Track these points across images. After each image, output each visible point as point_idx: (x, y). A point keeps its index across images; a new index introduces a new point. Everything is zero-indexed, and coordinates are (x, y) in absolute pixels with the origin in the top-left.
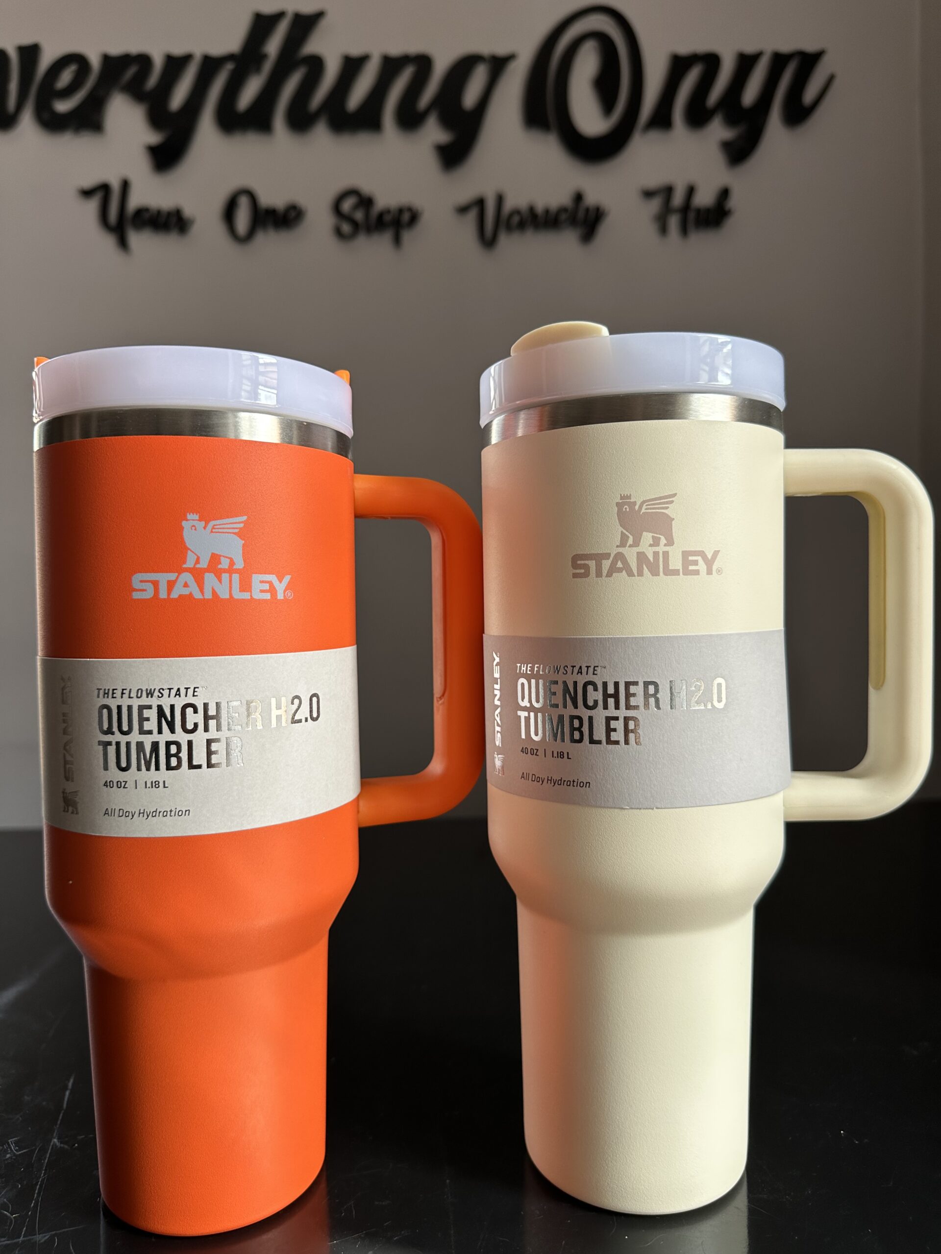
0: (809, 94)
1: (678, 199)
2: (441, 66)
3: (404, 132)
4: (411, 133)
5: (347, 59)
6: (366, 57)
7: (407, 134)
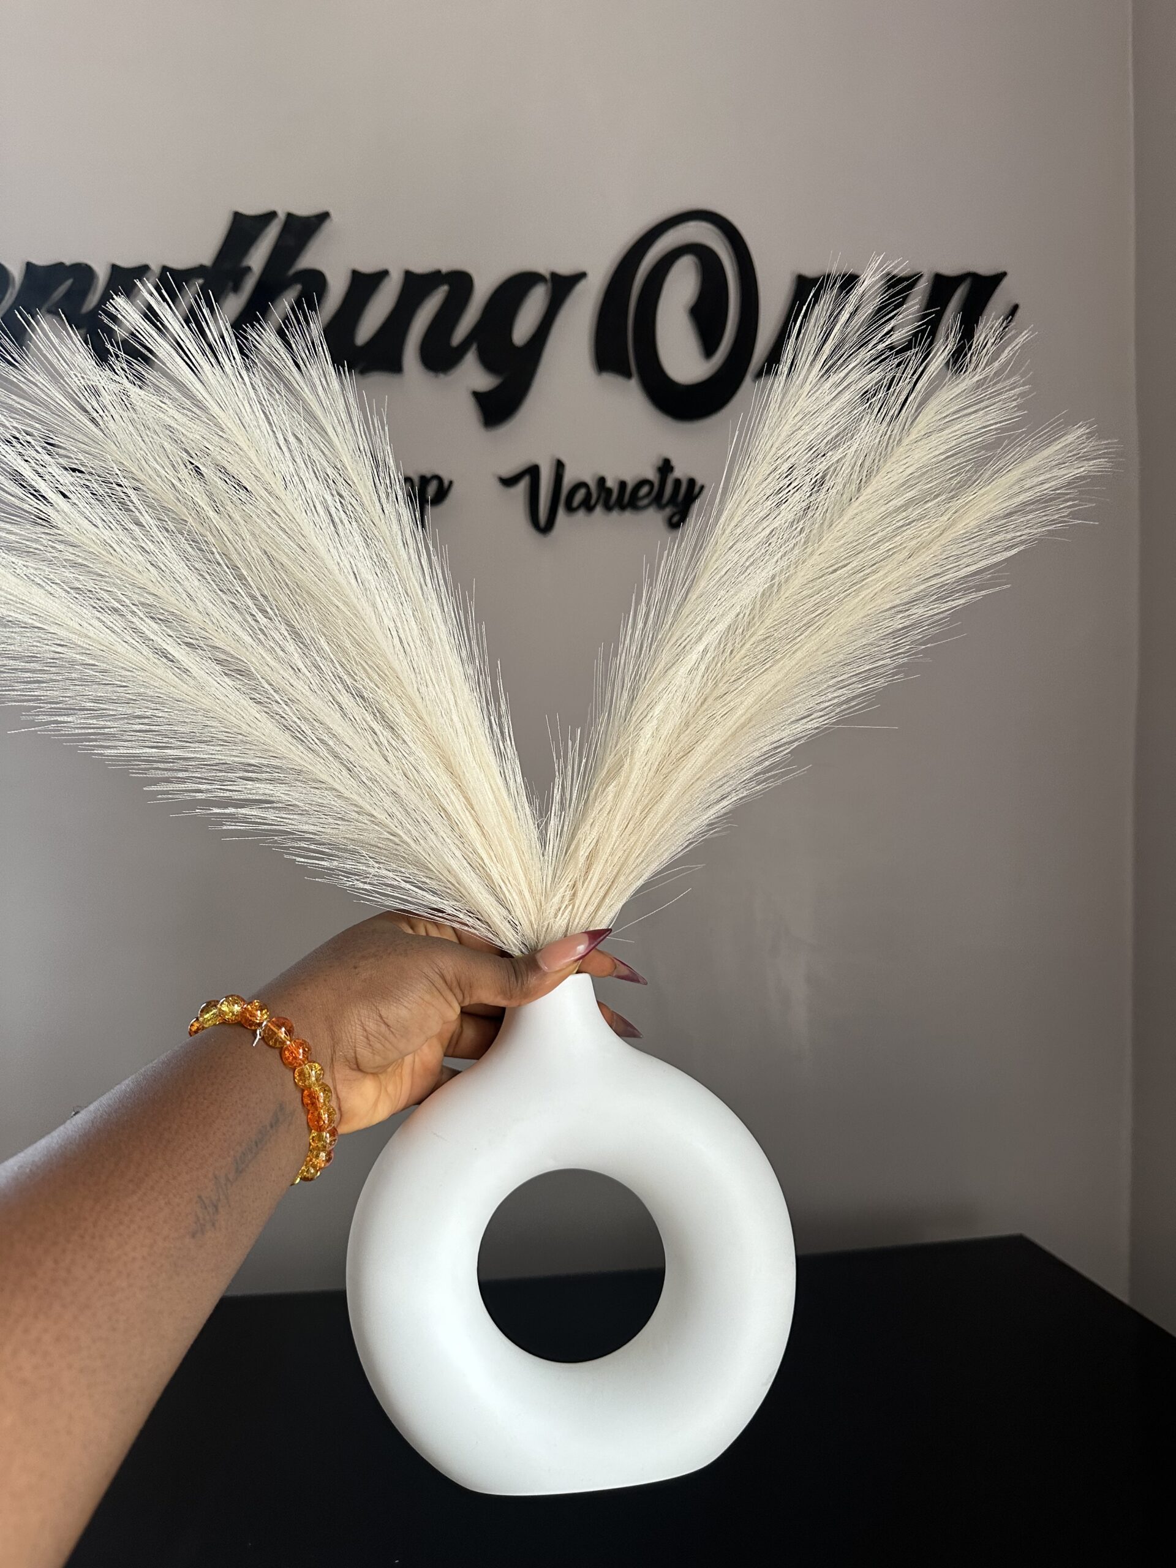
2: (483, 289)
3: (431, 374)
4: (442, 376)
5: (356, 275)
6: (383, 274)
7: (436, 377)
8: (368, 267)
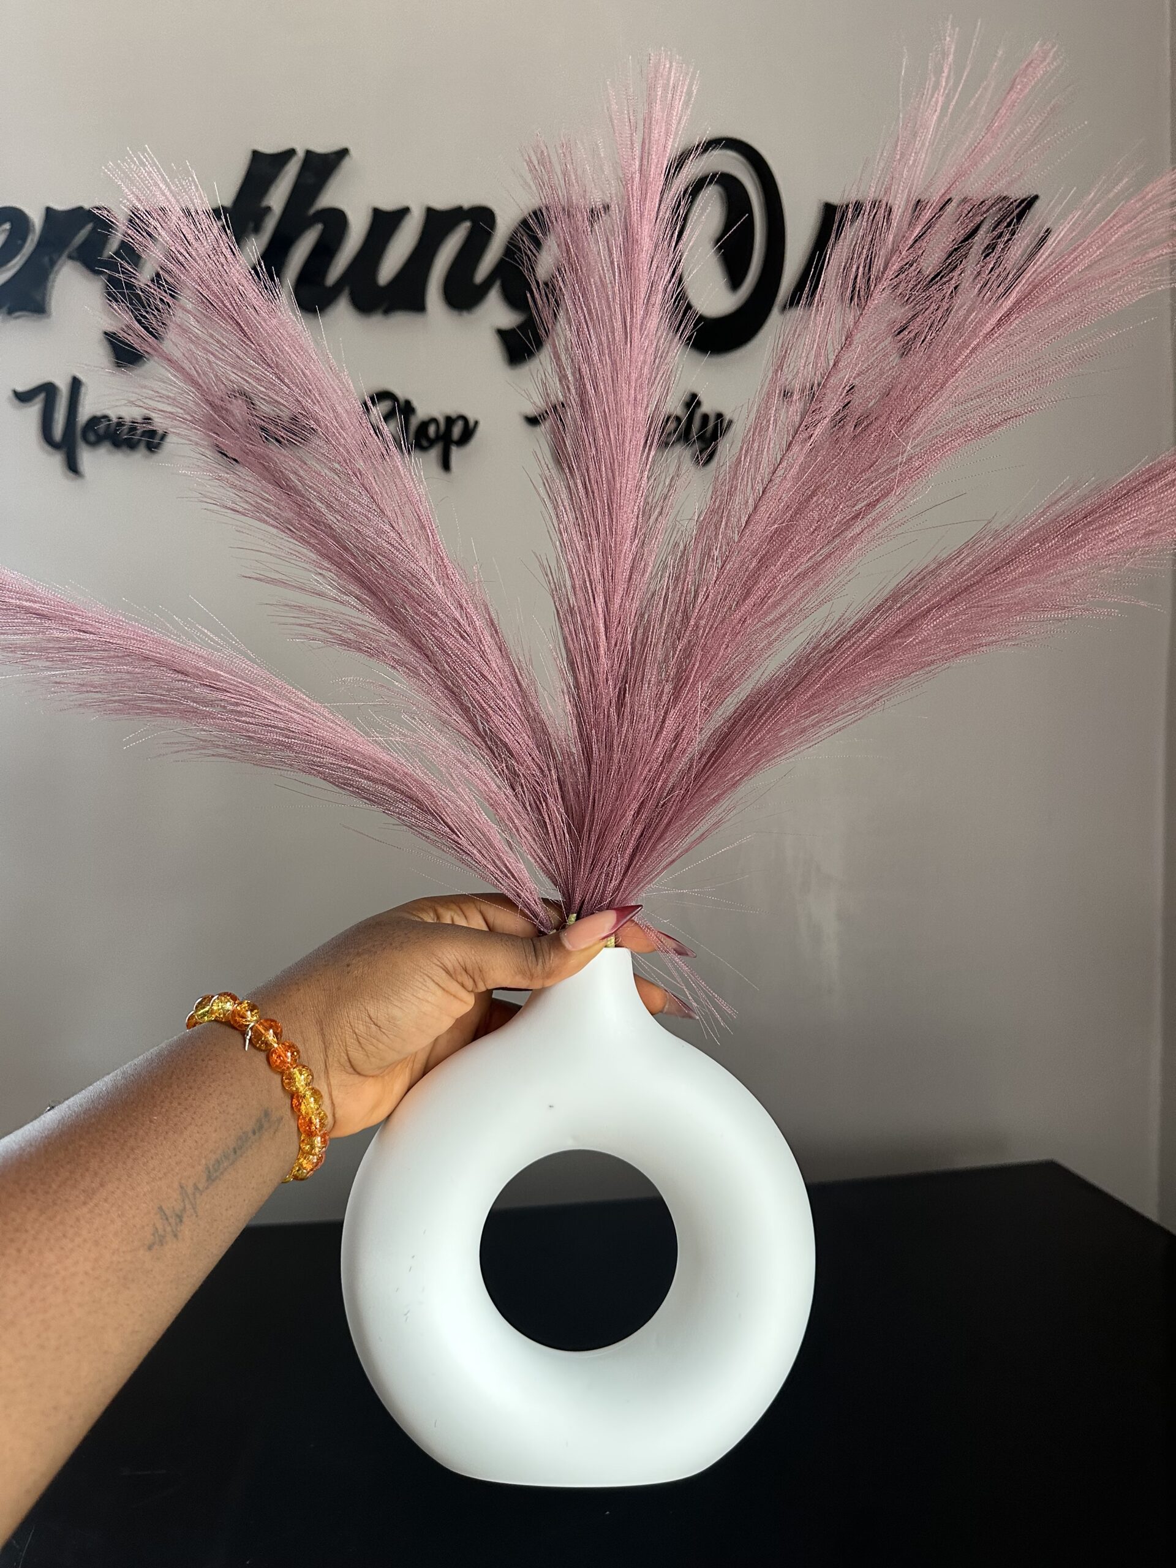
2: (505, 225)
3: (455, 313)
4: (465, 314)
5: (377, 213)
6: (404, 211)
7: (460, 315)
8: (388, 204)
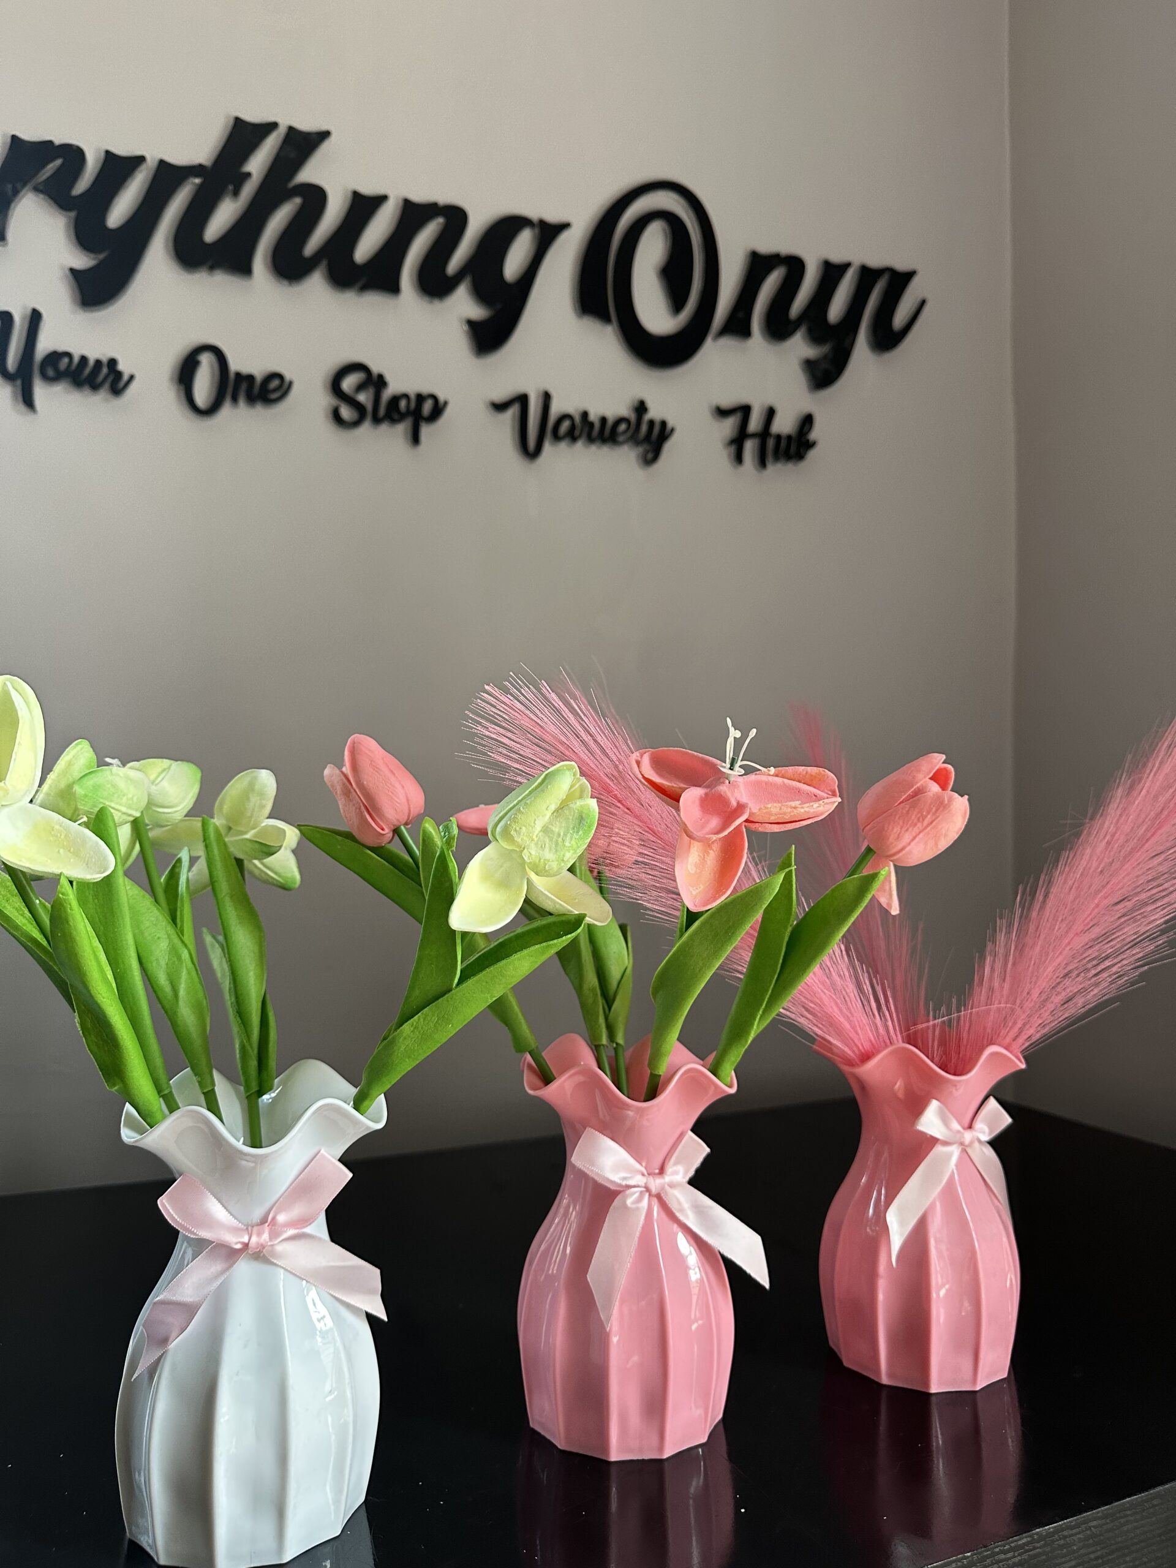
0: (899, 318)
1: (755, 424)
2: (476, 225)
3: (427, 299)
4: (436, 301)
5: (356, 196)
6: (381, 199)
7: (431, 302)
8: (368, 189)
